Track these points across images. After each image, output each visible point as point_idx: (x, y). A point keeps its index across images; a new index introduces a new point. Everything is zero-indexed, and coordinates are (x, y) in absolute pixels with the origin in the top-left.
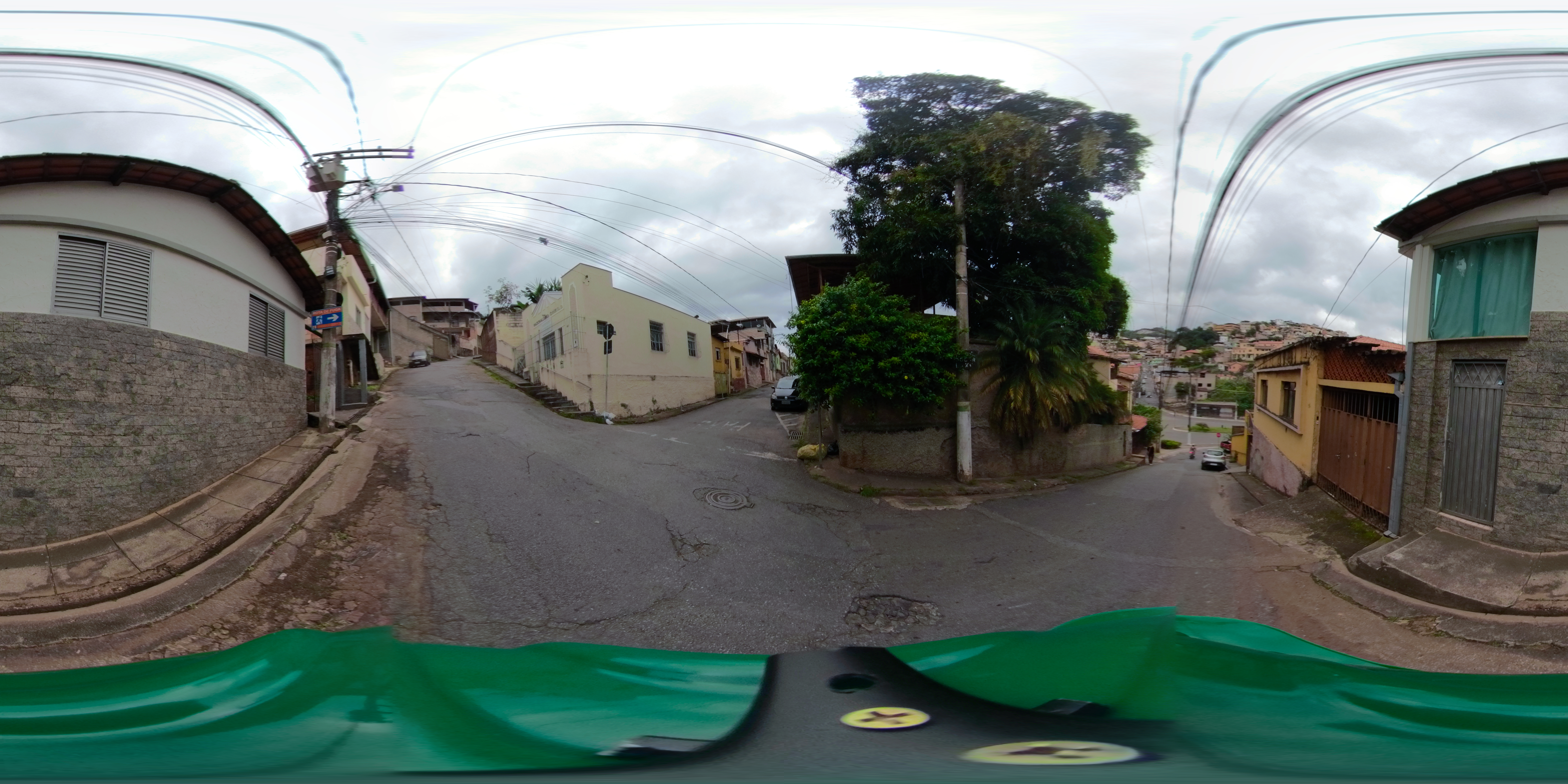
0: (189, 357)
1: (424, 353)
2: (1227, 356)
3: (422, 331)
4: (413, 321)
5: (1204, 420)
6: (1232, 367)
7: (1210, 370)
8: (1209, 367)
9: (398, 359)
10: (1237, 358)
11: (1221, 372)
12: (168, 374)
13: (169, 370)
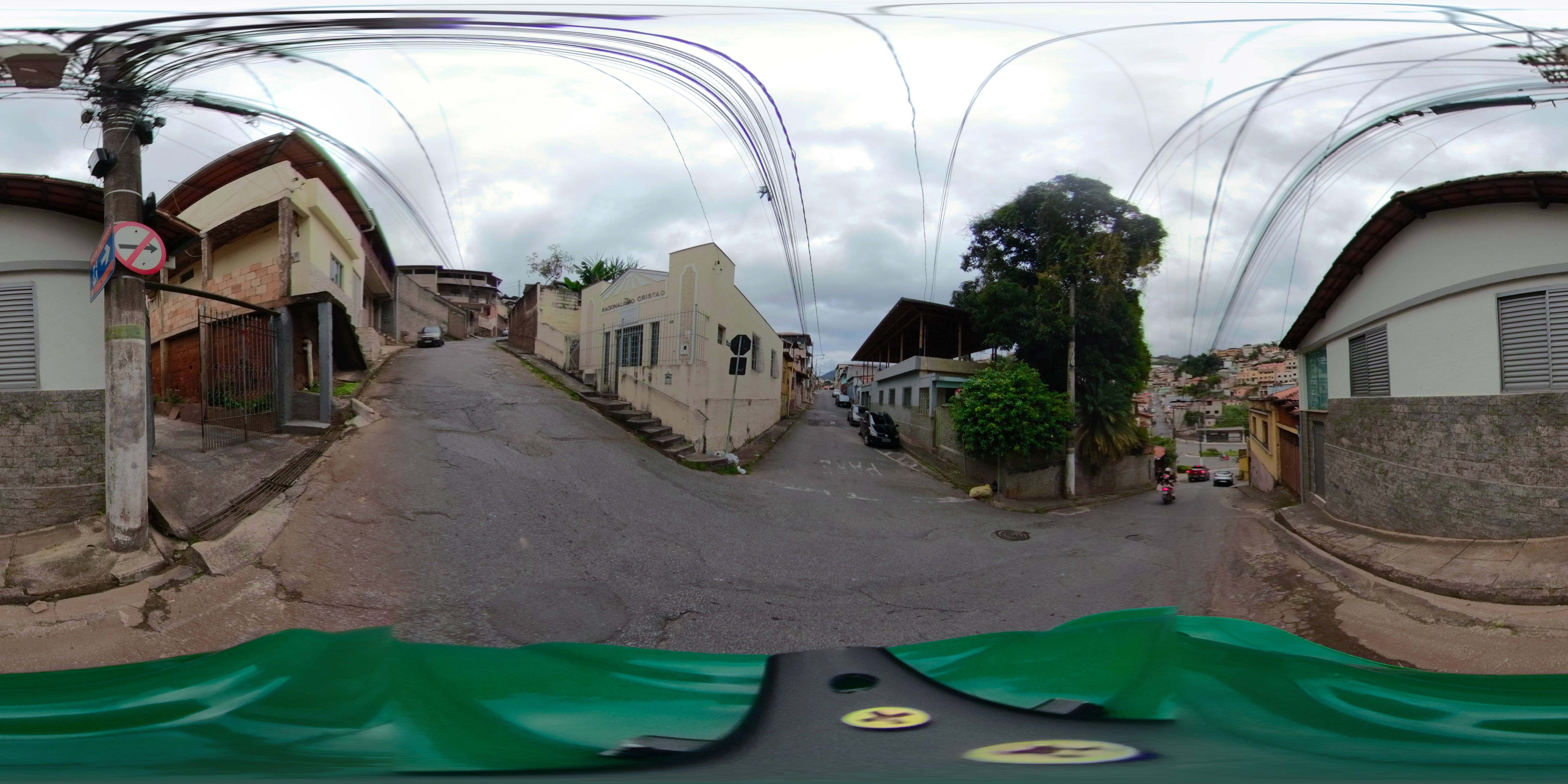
0: (1418, 417)
12: (1403, 433)
13: (1404, 430)
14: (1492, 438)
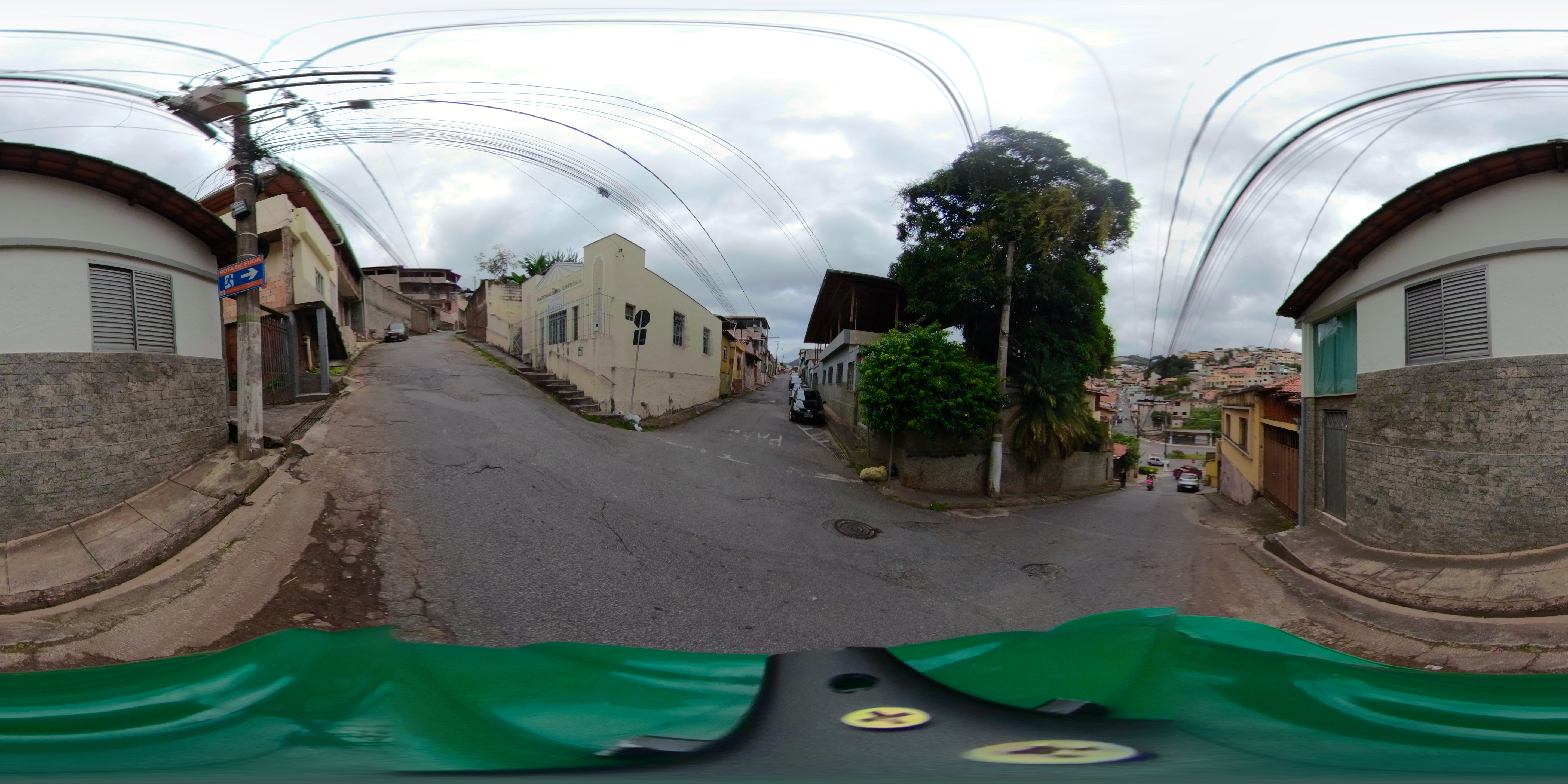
1: (402, 325)
2: (1201, 384)
3: (400, 302)
4: (389, 290)
5: (1180, 447)
6: (1207, 394)
7: (1185, 398)
8: (1184, 395)
9: (372, 332)
10: (1211, 386)
11: (1195, 400)
14: (85, 398)
